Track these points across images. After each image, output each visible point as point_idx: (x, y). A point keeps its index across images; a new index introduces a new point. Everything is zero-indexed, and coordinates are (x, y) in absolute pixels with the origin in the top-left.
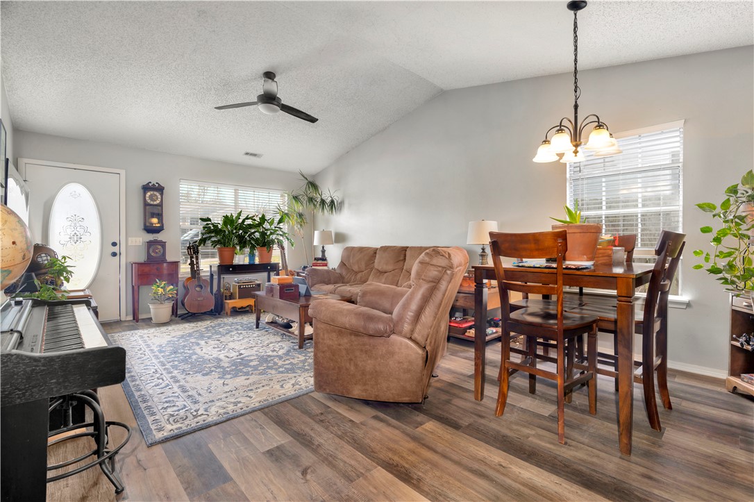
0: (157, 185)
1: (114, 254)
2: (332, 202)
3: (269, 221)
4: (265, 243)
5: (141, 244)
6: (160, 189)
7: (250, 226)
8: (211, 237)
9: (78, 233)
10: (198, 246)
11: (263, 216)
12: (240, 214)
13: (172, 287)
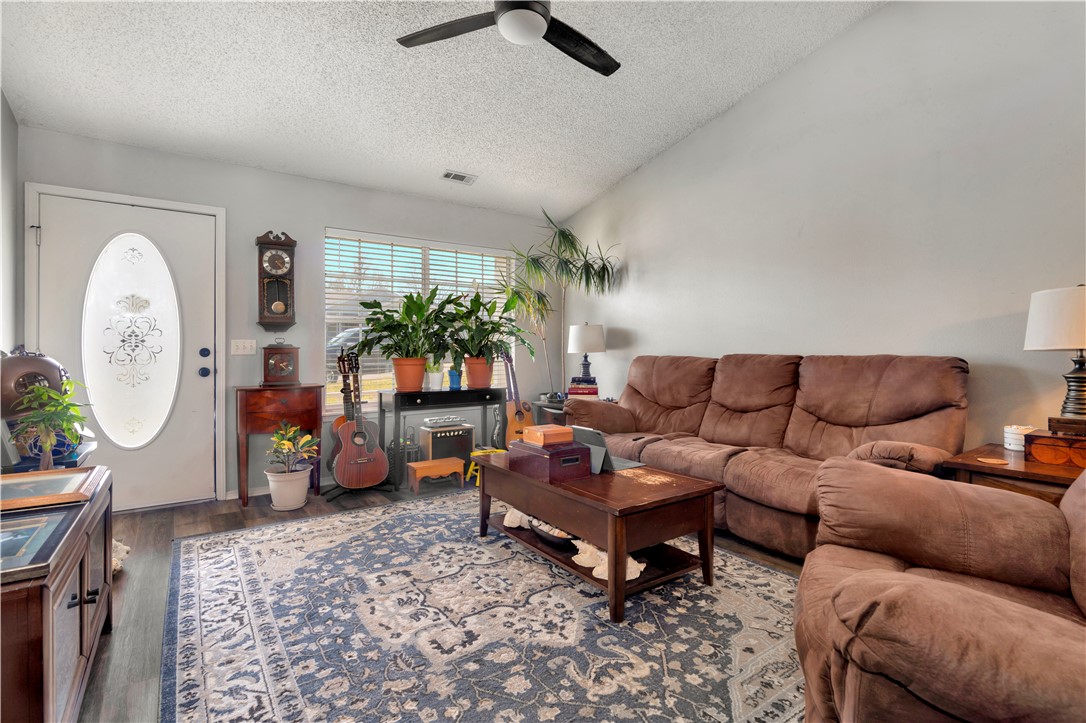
0: (283, 238)
1: (204, 372)
2: (604, 268)
3: (488, 307)
4: (481, 348)
5: (254, 352)
6: (288, 245)
7: (453, 318)
8: (380, 339)
9: (138, 332)
10: (357, 356)
11: (478, 296)
12: (434, 293)
13: (308, 437)
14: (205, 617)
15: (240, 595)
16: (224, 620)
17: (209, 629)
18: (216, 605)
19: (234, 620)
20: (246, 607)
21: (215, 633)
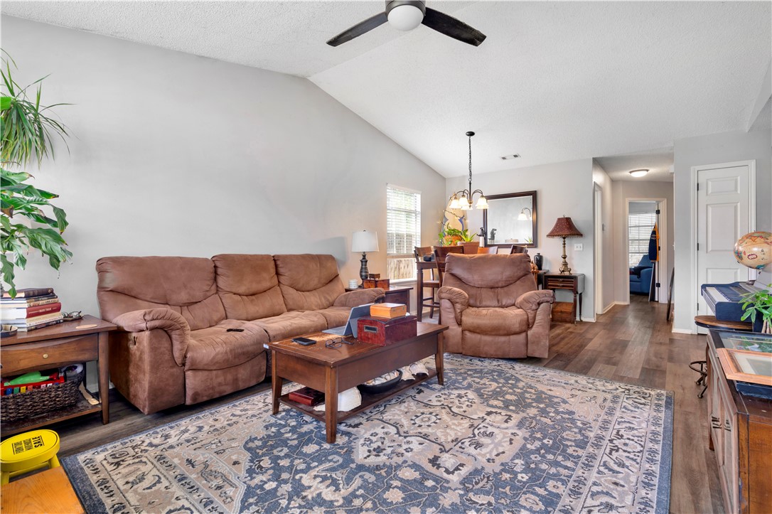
14: (639, 448)
15: (608, 451)
16: (629, 439)
17: (640, 439)
18: (629, 452)
19: (622, 436)
20: (609, 440)
21: (637, 434)
